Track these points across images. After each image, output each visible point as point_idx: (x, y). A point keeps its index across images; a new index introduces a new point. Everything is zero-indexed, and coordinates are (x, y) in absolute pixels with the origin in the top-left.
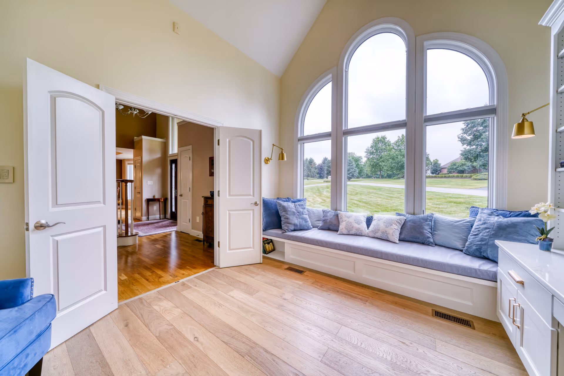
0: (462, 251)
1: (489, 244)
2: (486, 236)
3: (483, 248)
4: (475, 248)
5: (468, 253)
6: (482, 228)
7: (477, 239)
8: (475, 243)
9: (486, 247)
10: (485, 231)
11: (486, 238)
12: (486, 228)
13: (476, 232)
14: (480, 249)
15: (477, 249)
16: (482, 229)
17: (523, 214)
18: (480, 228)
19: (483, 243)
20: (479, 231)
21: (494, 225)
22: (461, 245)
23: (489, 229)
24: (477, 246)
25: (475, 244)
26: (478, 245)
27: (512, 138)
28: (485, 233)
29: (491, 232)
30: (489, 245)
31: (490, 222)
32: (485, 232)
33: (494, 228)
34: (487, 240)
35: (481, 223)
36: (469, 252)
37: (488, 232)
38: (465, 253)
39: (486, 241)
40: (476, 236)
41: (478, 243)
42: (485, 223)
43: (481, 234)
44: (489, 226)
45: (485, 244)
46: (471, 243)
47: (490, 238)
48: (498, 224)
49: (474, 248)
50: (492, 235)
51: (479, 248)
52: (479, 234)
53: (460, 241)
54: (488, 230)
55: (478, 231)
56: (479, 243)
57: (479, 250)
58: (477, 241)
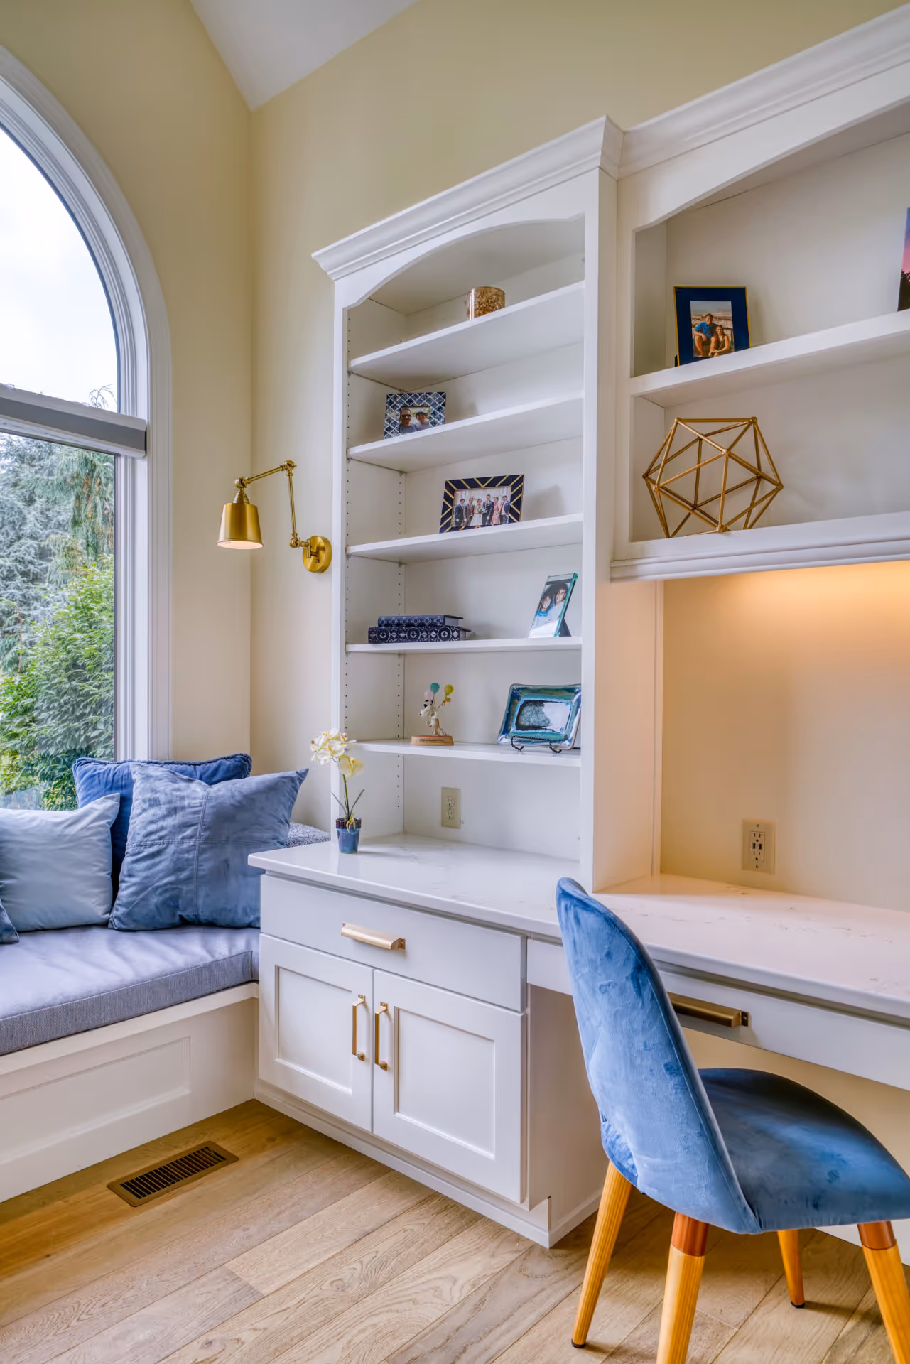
0: (104, 925)
1: (201, 873)
2: (188, 851)
3: (184, 892)
4: (161, 898)
5: (132, 926)
6: (168, 829)
7: (160, 867)
8: (157, 882)
9: (191, 887)
10: (180, 837)
11: (190, 856)
12: (186, 825)
13: (152, 845)
14: (175, 899)
15: (164, 903)
16: (170, 832)
17: (223, 768)
18: (162, 828)
19: (183, 875)
20: (161, 838)
21: (204, 811)
22: (99, 905)
23: (193, 828)
24: (166, 891)
25: (157, 888)
26: (169, 886)
27: (219, 544)
28: (183, 843)
29: (200, 836)
30: (203, 876)
31: (189, 804)
32: (183, 838)
33: (208, 819)
34: (195, 863)
35: (160, 811)
36: (134, 921)
37: (191, 837)
38: (123, 927)
39: (191, 867)
40: (157, 860)
41: (165, 881)
42: (173, 811)
43: (172, 848)
44: (191, 816)
45: (188, 880)
46: (143, 887)
47: (202, 854)
48: (213, 807)
49: (155, 900)
50: (205, 843)
51: (171, 898)
52: (166, 848)
53: (97, 891)
54: (189, 832)
55: (158, 842)
56: (171, 879)
57: (172, 903)
58: (161, 875)
